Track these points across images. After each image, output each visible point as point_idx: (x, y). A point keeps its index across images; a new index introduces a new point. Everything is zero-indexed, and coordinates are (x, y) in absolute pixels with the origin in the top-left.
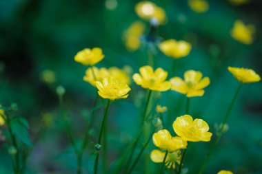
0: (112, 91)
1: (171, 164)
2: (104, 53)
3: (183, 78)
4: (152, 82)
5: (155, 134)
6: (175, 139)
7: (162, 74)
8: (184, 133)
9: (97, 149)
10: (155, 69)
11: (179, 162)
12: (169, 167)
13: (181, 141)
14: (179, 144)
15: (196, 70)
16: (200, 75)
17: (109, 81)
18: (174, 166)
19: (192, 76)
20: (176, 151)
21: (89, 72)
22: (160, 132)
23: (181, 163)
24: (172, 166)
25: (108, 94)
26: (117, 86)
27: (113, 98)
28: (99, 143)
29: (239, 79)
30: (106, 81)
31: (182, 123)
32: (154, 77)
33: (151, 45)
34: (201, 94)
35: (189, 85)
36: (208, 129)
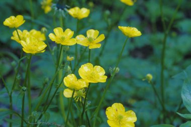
0: (33, 47)
3: (85, 35)
4: (63, 39)
5: (65, 78)
6: (80, 81)
7: (69, 33)
8: (86, 76)
9: (23, 90)
11: (84, 97)
12: (77, 101)
13: (84, 82)
14: (83, 84)
16: (97, 32)
17: (31, 40)
18: (80, 100)
19: (92, 33)
20: (81, 89)
21: (15, 33)
22: (69, 76)
23: (86, 97)
24: (79, 100)
25: (30, 50)
26: (36, 44)
27: (34, 52)
28: (25, 86)
30: (28, 40)
32: (64, 36)
34: (99, 46)
35: (90, 40)
36: (104, 73)
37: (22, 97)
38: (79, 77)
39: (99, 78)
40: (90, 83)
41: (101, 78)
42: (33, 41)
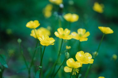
0: (47, 42)
3: (77, 32)
4: (63, 35)
5: (67, 61)
6: (76, 62)
7: (67, 31)
8: (80, 60)
9: (40, 68)
11: (78, 72)
12: (73, 74)
14: (78, 65)
15: (83, 28)
16: (85, 30)
19: (81, 31)
22: (69, 59)
25: (45, 43)
27: (47, 45)
28: (41, 65)
29: (104, 32)
30: (43, 37)
31: (80, 55)
32: (65, 33)
33: (60, 17)
34: (86, 40)
35: (80, 36)
36: (91, 57)
37: (39, 72)
38: (75, 60)
39: (88, 61)
40: (83, 64)
41: (90, 61)
42: (46, 38)
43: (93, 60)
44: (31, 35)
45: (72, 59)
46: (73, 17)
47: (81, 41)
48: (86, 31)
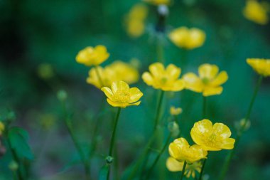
0: (122, 98)
1: (190, 173)
2: (108, 51)
3: (197, 74)
4: (164, 81)
5: (171, 144)
6: (193, 148)
7: (174, 71)
8: (203, 140)
9: (108, 162)
10: (166, 66)
11: (199, 170)
12: (188, 176)
13: (200, 150)
14: (198, 153)
15: (211, 63)
16: (215, 69)
17: (118, 86)
18: (193, 175)
19: (208, 70)
21: (93, 73)
22: (176, 141)
23: (202, 172)
24: (191, 174)
25: (117, 102)
27: (124, 105)
28: (110, 155)
30: (114, 86)
31: (201, 129)
32: (166, 76)
33: (160, 36)
34: (219, 91)
35: (205, 82)
36: (230, 134)
37: (107, 172)
38: (191, 143)
39: (222, 143)
40: (208, 151)
41: (225, 143)
42: (122, 88)
43: (233, 141)
44: (89, 81)
45: (183, 139)
46: (190, 37)
47: (206, 94)
48: (220, 71)
